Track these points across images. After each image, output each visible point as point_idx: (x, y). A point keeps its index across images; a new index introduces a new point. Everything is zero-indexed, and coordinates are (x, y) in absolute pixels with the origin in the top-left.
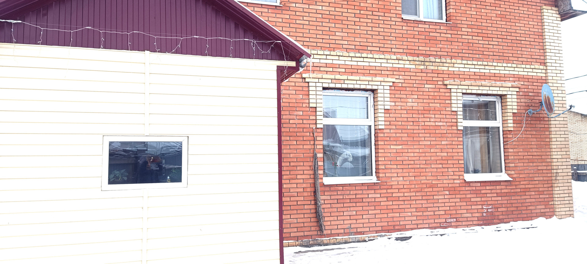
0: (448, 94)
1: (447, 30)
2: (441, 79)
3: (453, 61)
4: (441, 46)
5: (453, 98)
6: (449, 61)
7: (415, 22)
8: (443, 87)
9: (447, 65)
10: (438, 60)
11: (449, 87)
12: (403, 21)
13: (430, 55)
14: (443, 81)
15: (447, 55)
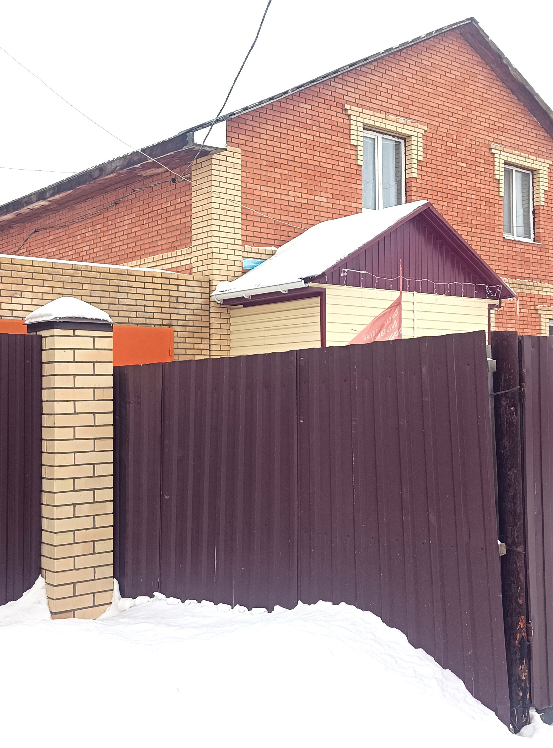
0: (538, 320)
1: (537, 251)
2: (533, 303)
3: (543, 285)
4: (532, 268)
5: (543, 324)
6: (539, 285)
7: (514, 242)
8: (534, 312)
9: (537, 288)
10: (531, 284)
11: (540, 312)
12: (505, 240)
13: (524, 278)
14: (535, 306)
15: (537, 278)
